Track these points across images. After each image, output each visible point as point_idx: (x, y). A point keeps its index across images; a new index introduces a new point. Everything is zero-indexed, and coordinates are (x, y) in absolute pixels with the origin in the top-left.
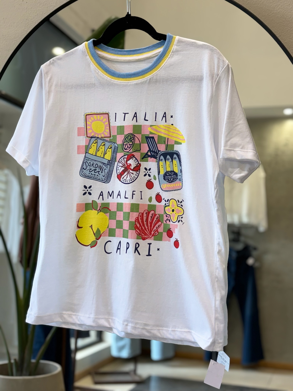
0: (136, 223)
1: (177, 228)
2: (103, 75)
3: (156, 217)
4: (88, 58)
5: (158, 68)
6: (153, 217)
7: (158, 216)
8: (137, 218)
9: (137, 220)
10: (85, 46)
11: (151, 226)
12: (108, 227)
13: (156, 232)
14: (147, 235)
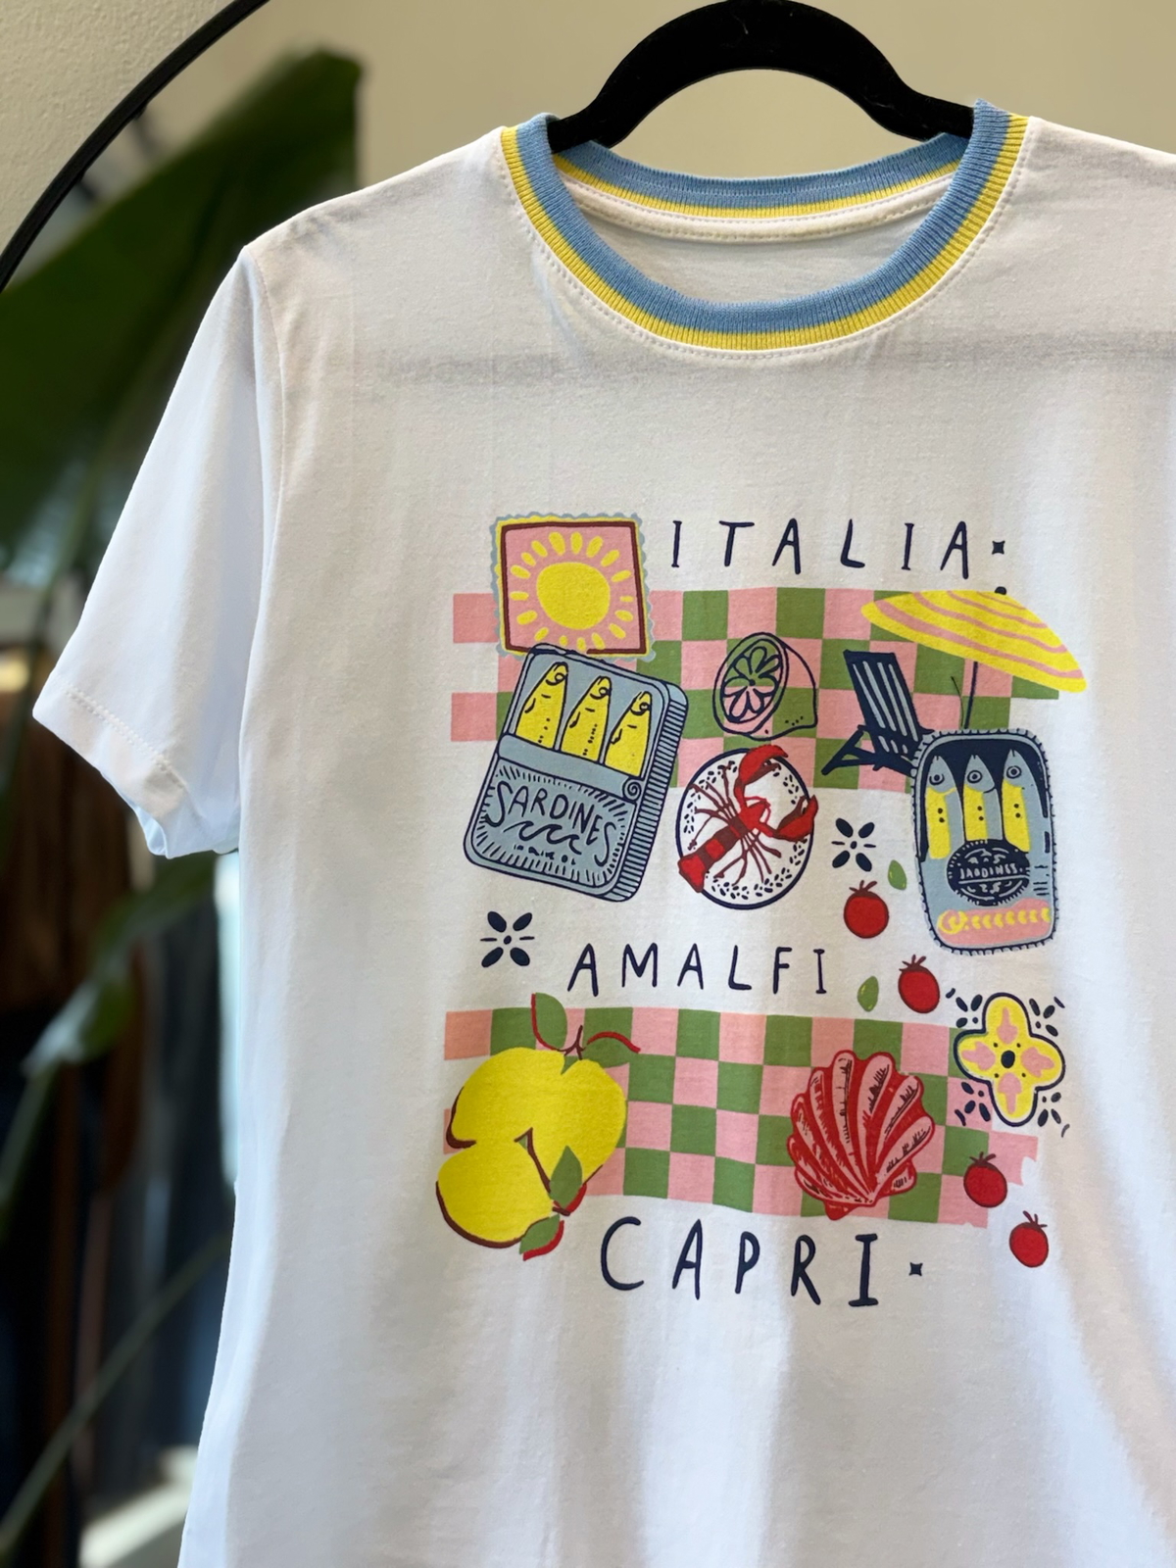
0: (800, 1125)
1: (1033, 1157)
2: (607, 314)
3: (902, 1090)
4: (520, 218)
5: (927, 281)
6: (887, 1090)
7: (914, 1088)
8: (801, 1100)
9: (801, 1111)
10: (500, 149)
11: (872, 1140)
12: (621, 1143)
13: (905, 1174)
14: (849, 1190)
